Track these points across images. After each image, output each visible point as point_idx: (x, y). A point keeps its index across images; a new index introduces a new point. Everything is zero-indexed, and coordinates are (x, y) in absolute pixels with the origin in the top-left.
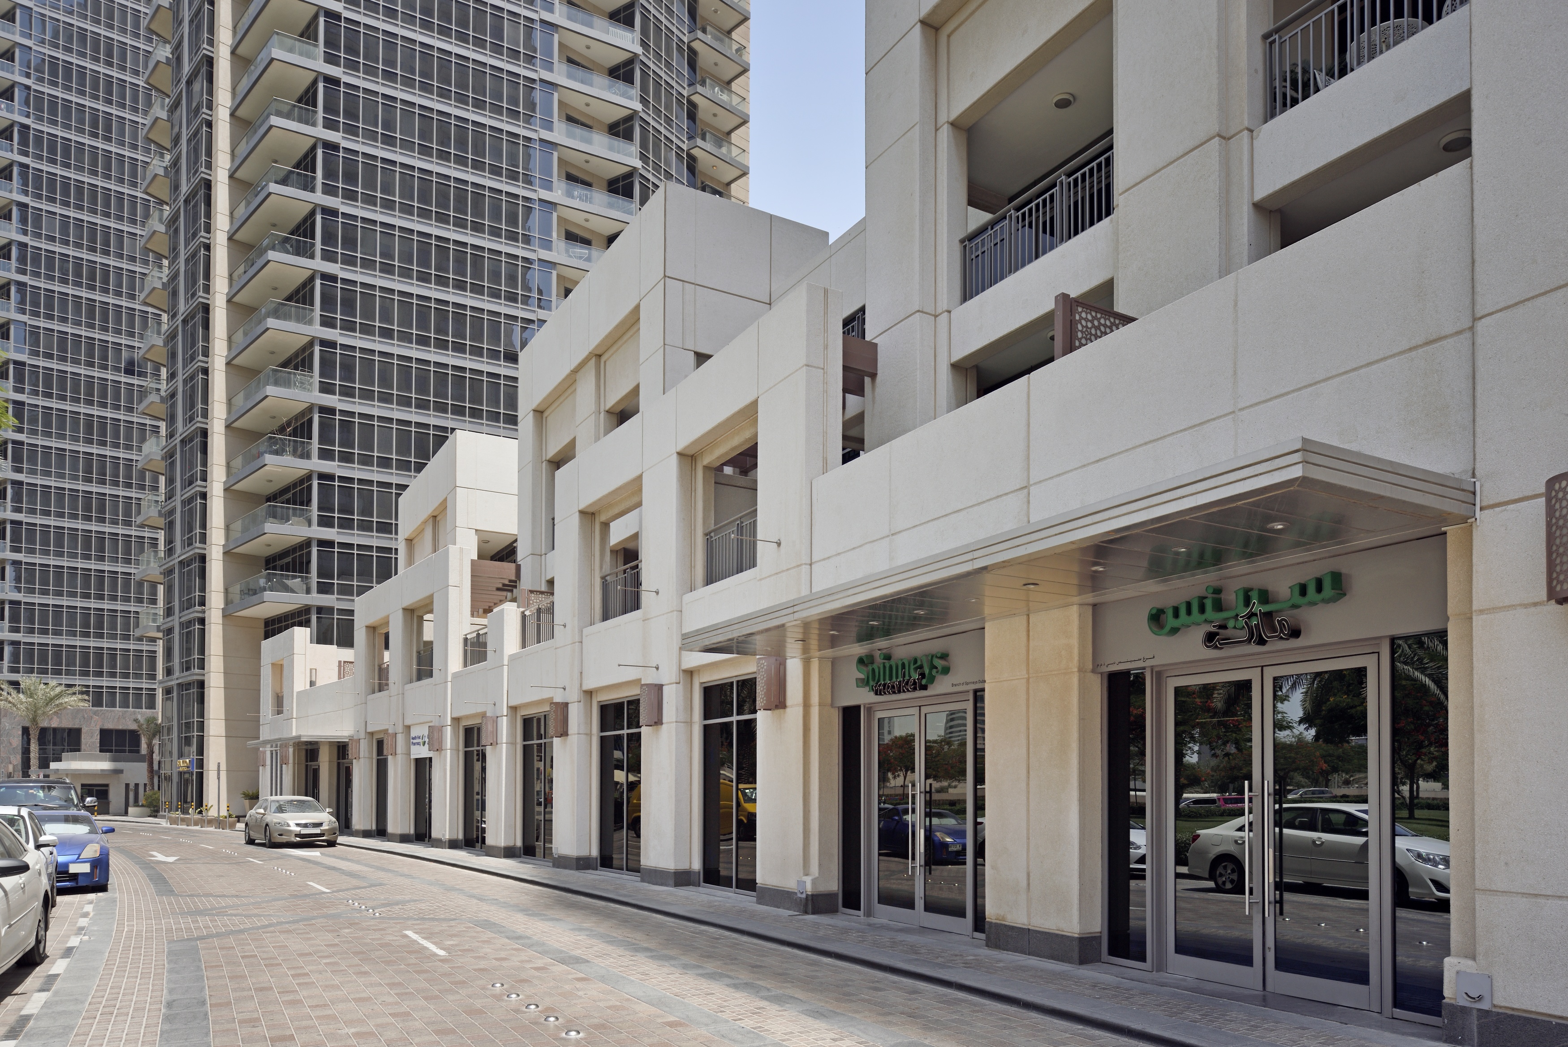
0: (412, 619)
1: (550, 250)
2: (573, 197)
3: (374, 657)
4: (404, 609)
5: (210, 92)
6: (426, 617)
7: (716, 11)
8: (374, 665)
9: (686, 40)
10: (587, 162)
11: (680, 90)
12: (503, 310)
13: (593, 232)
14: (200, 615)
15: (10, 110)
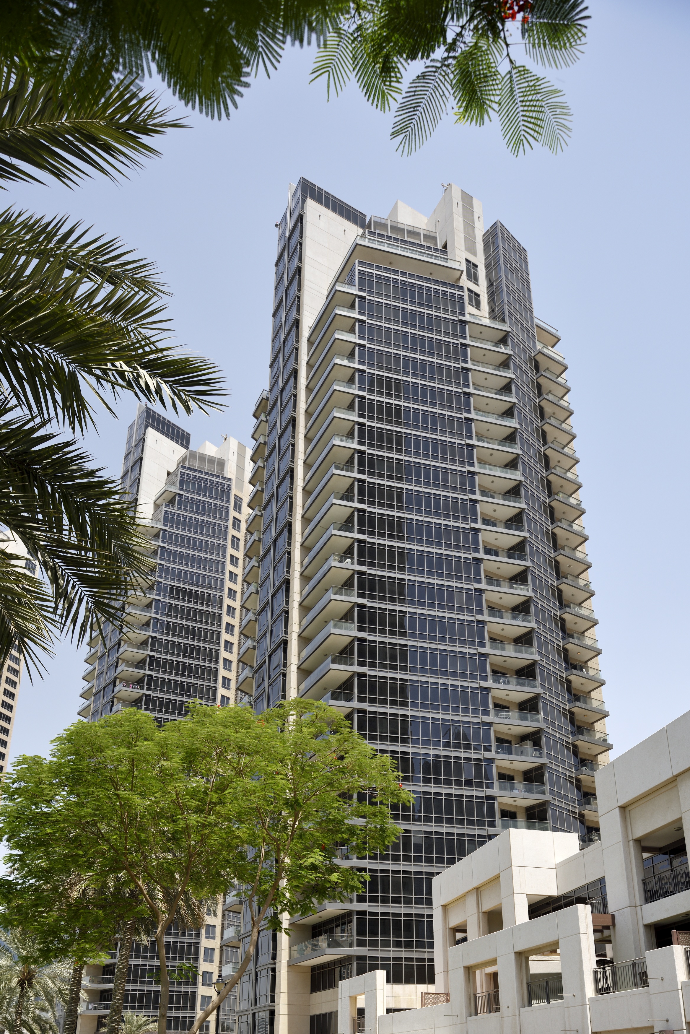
0: (521, 959)
1: (489, 715)
2: (499, 683)
3: (470, 989)
4: (515, 953)
5: (285, 658)
6: (530, 958)
7: (570, 566)
8: (470, 995)
9: (555, 585)
10: (505, 661)
11: (555, 612)
12: (463, 755)
13: (509, 702)
14: (273, 966)
15: (142, 688)
